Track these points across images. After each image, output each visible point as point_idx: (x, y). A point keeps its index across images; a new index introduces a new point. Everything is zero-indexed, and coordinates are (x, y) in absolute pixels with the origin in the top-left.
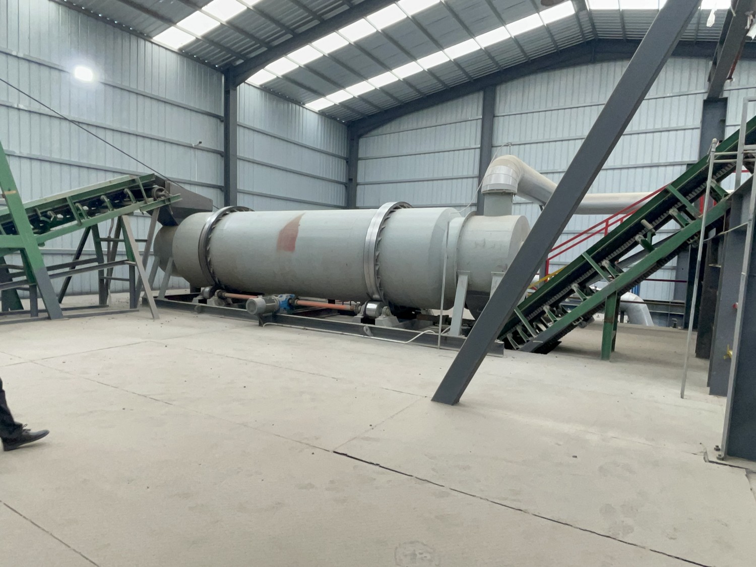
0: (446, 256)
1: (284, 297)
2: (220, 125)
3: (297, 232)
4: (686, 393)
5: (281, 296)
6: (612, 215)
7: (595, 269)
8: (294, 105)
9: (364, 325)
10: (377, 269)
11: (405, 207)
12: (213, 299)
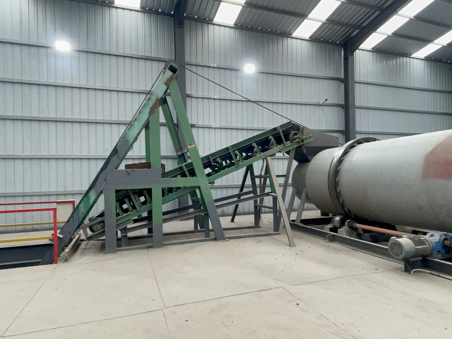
1: (437, 236)
2: (341, 85)
12: (344, 229)
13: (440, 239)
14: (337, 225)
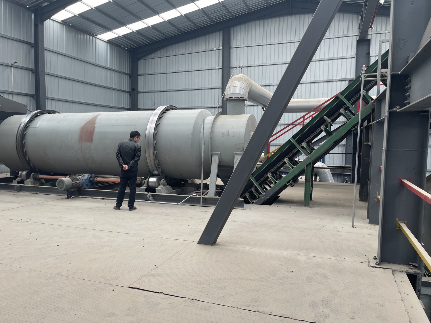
0: (203, 142)
1: (86, 176)
2: (31, 50)
3: (94, 128)
4: (355, 224)
5: (84, 176)
6: (306, 113)
7: (298, 149)
8: (88, 36)
9: (148, 193)
10: (155, 152)
11: (173, 109)
12: (29, 180)
13: (88, 177)
14: (24, 178)
